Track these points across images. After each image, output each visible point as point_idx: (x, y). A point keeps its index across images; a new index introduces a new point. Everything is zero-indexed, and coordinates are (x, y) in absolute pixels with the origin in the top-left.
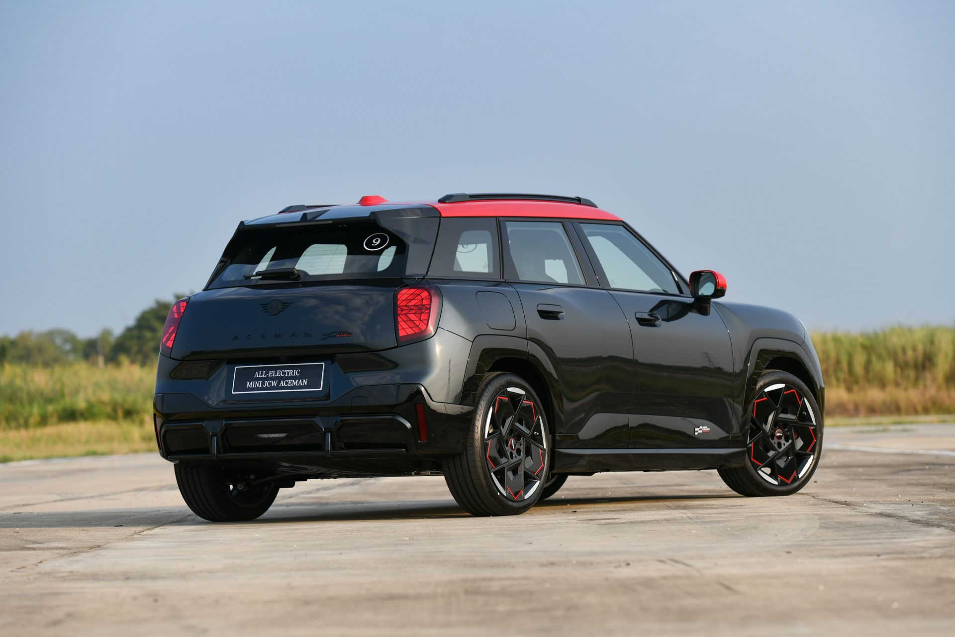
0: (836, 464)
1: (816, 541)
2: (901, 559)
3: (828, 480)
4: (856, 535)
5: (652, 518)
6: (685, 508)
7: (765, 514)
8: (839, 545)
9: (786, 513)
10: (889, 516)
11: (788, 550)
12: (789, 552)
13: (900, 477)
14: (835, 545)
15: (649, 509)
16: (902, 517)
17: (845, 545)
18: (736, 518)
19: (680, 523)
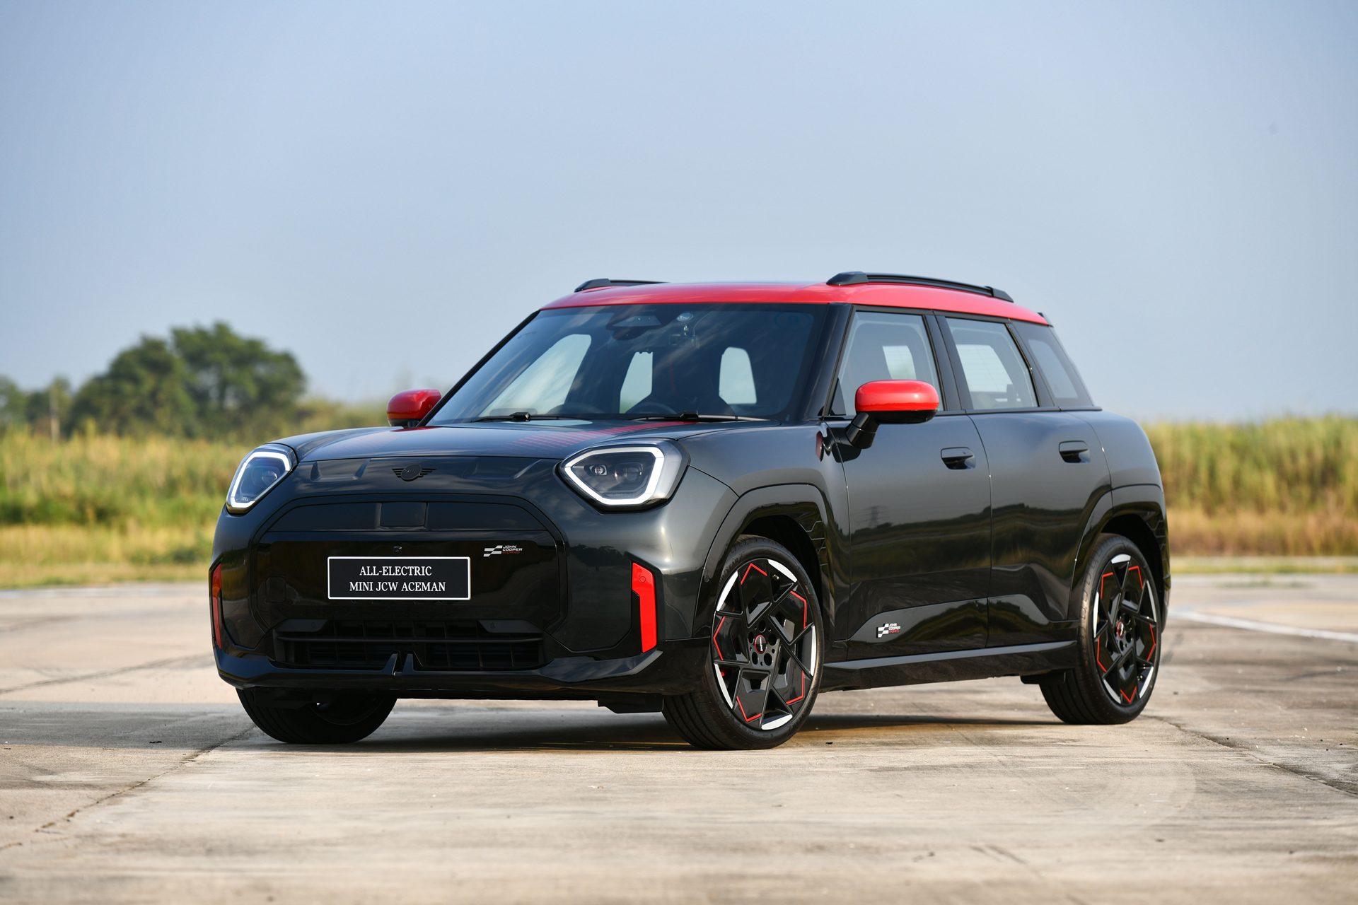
0: (1200, 656)
1: (1196, 818)
2: (1324, 859)
3: (1194, 689)
4: (1252, 809)
5: (946, 761)
6: (992, 742)
7: (1114, 760)
8: (1231, 829)
9: (1143, 760)
10: (1296, 771)
11: (1158, 836)
12: (1160, 841)
13: (1301, 689)
14: (1225, 829)
15: (939, 741)
16: (1315, 774)
17: (1239, 829)
18: (1072, 767)
19: (989, 772)
